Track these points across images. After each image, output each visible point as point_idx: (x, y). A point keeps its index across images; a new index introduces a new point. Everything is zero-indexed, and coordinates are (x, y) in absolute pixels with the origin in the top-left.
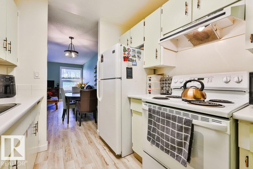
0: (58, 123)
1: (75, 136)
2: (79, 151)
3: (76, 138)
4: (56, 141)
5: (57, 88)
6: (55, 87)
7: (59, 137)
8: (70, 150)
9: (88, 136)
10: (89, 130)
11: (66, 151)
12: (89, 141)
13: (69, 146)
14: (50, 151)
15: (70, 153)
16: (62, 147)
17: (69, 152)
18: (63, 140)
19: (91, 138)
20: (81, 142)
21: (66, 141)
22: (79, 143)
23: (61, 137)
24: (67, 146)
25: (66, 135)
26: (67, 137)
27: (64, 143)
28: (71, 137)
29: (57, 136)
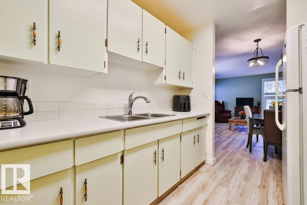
0: (240, 148)
1: (247, 169)
2: (239, 186)
3: (247, 171)
4: (225, 163)
5: (258, 107)
6: (254, 105)
7: (231, 160)
8: (231, 178)
9: (266, 178)
10: (275, 172)
11: (226, 176)
12: (262, 185)
13: (233, 174)
14: (215, 167)
15: (229, 181)
16: (227, 171)
17: (229, 179)
18: (232, 165)
19: (268, 183)
20: (250, 179)
21: (234, 167)
22: (247, 178)
23: (232, 162)
24: (231, 173)
25: (238, 163)
26: (237, 165)
27: (230, 168)
28: (243, 167)
29: (229, 159)
